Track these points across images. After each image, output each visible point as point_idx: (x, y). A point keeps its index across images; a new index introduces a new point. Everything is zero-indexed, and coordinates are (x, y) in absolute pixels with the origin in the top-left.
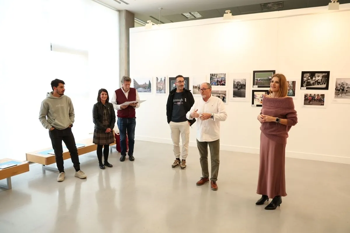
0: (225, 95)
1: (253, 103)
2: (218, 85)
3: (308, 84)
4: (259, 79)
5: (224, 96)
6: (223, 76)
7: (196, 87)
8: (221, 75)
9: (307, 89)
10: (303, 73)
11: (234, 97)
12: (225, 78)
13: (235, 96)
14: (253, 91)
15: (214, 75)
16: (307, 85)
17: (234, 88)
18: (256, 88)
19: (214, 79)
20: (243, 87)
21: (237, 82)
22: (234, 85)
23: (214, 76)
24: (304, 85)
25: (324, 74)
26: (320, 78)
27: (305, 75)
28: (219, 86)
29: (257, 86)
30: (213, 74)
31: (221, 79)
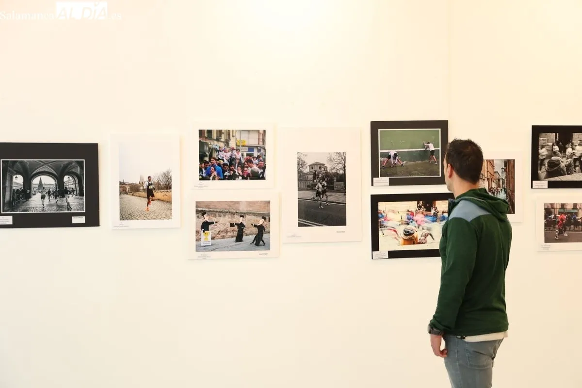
0: (266, 217)
1: (375, 246)
2: (232, 177)
4: (392, 153)
5: (261, 222)
6: (253, 141)
7: (134, 189)
8: (244, 137)
9: (551, 185)
10: (538, 131)
11: (300, 225)
12: (261, 148)
13: (303, 221)
14: (376, 200)
15: (214, 135)
17: (300, 189)
18: (383, 186)
19: (215, 155)
20: (337, 185)
21: (311, 166)
22: (301, 177)
23: (218, 140)
24: (542, 172)
27: (541, 139)
28: (239, 183)
29: (387, 179)
30: (210, 132)
31: (245, 151)
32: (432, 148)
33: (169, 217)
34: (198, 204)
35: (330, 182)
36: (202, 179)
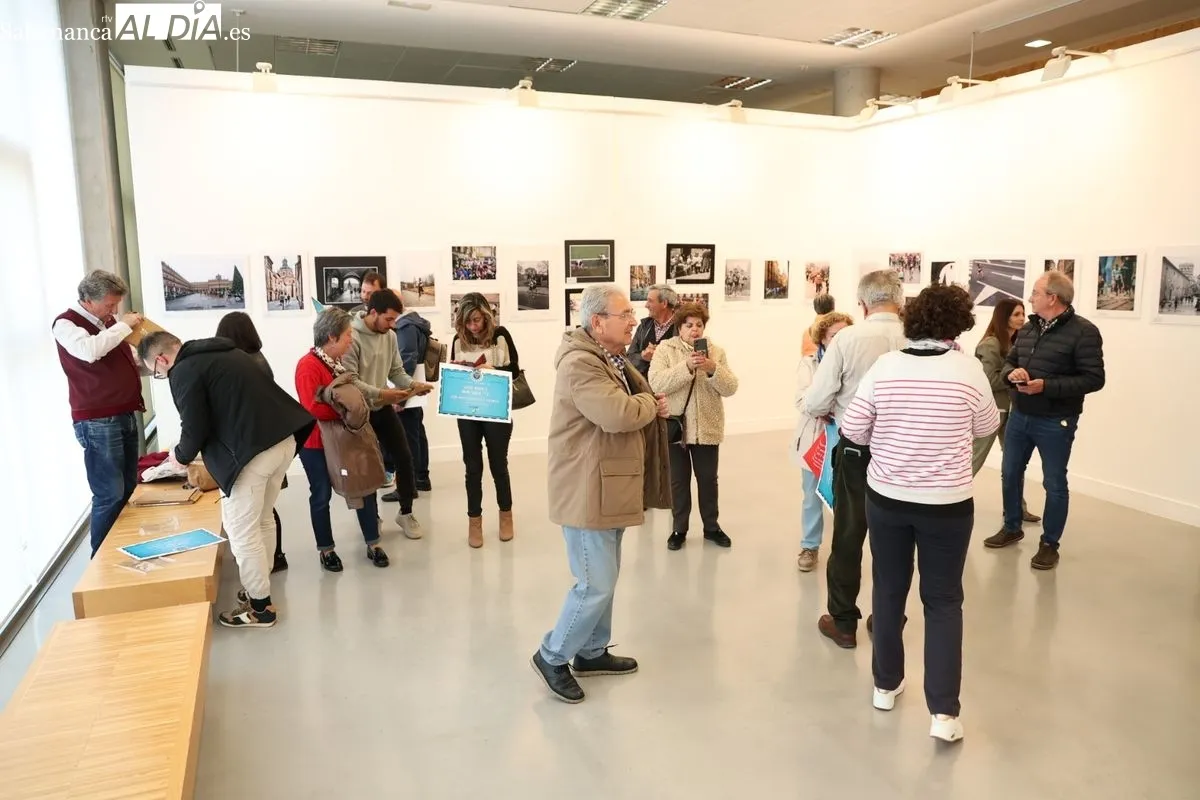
0: (497, 304)
1: (568, 322)
2: (475, 278)
3: (680, 272)
4: (579, 261)
5: (493, 307)
6: (488, 254)
7: (410, 286)
8: (482, 250)
9: (678, 282)
10: (670, 247)
12: (493, 259)
13: (521, 307)
14: (568, 292)
15: (462, 250)
16: (677, 275)
17: (519, 285)
18: (573, 283)
19: (463, 263)
20: (543, 283)
21: (527, 270)
22: (520, 277)
23: (464, 253)
24: (673, 274)
25: (705, 250)
26: (699, 259)
27: (673, 252)
28: (479, 281)
29: (575, 279)
30: (459, 248)
31: (483, 261)
32: (604, 258)
33: (434, 305)
34: (452, 296)
35: (539, 281)
36: (455, 279)
